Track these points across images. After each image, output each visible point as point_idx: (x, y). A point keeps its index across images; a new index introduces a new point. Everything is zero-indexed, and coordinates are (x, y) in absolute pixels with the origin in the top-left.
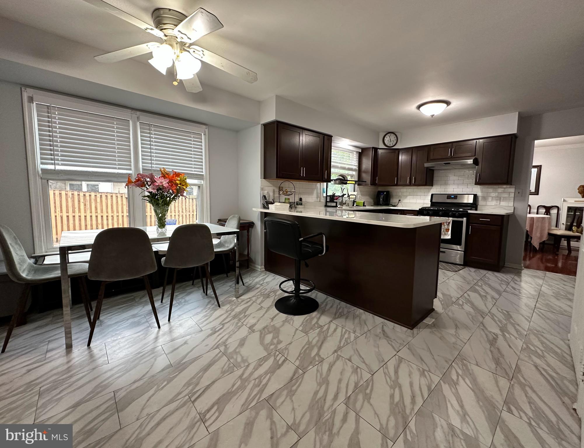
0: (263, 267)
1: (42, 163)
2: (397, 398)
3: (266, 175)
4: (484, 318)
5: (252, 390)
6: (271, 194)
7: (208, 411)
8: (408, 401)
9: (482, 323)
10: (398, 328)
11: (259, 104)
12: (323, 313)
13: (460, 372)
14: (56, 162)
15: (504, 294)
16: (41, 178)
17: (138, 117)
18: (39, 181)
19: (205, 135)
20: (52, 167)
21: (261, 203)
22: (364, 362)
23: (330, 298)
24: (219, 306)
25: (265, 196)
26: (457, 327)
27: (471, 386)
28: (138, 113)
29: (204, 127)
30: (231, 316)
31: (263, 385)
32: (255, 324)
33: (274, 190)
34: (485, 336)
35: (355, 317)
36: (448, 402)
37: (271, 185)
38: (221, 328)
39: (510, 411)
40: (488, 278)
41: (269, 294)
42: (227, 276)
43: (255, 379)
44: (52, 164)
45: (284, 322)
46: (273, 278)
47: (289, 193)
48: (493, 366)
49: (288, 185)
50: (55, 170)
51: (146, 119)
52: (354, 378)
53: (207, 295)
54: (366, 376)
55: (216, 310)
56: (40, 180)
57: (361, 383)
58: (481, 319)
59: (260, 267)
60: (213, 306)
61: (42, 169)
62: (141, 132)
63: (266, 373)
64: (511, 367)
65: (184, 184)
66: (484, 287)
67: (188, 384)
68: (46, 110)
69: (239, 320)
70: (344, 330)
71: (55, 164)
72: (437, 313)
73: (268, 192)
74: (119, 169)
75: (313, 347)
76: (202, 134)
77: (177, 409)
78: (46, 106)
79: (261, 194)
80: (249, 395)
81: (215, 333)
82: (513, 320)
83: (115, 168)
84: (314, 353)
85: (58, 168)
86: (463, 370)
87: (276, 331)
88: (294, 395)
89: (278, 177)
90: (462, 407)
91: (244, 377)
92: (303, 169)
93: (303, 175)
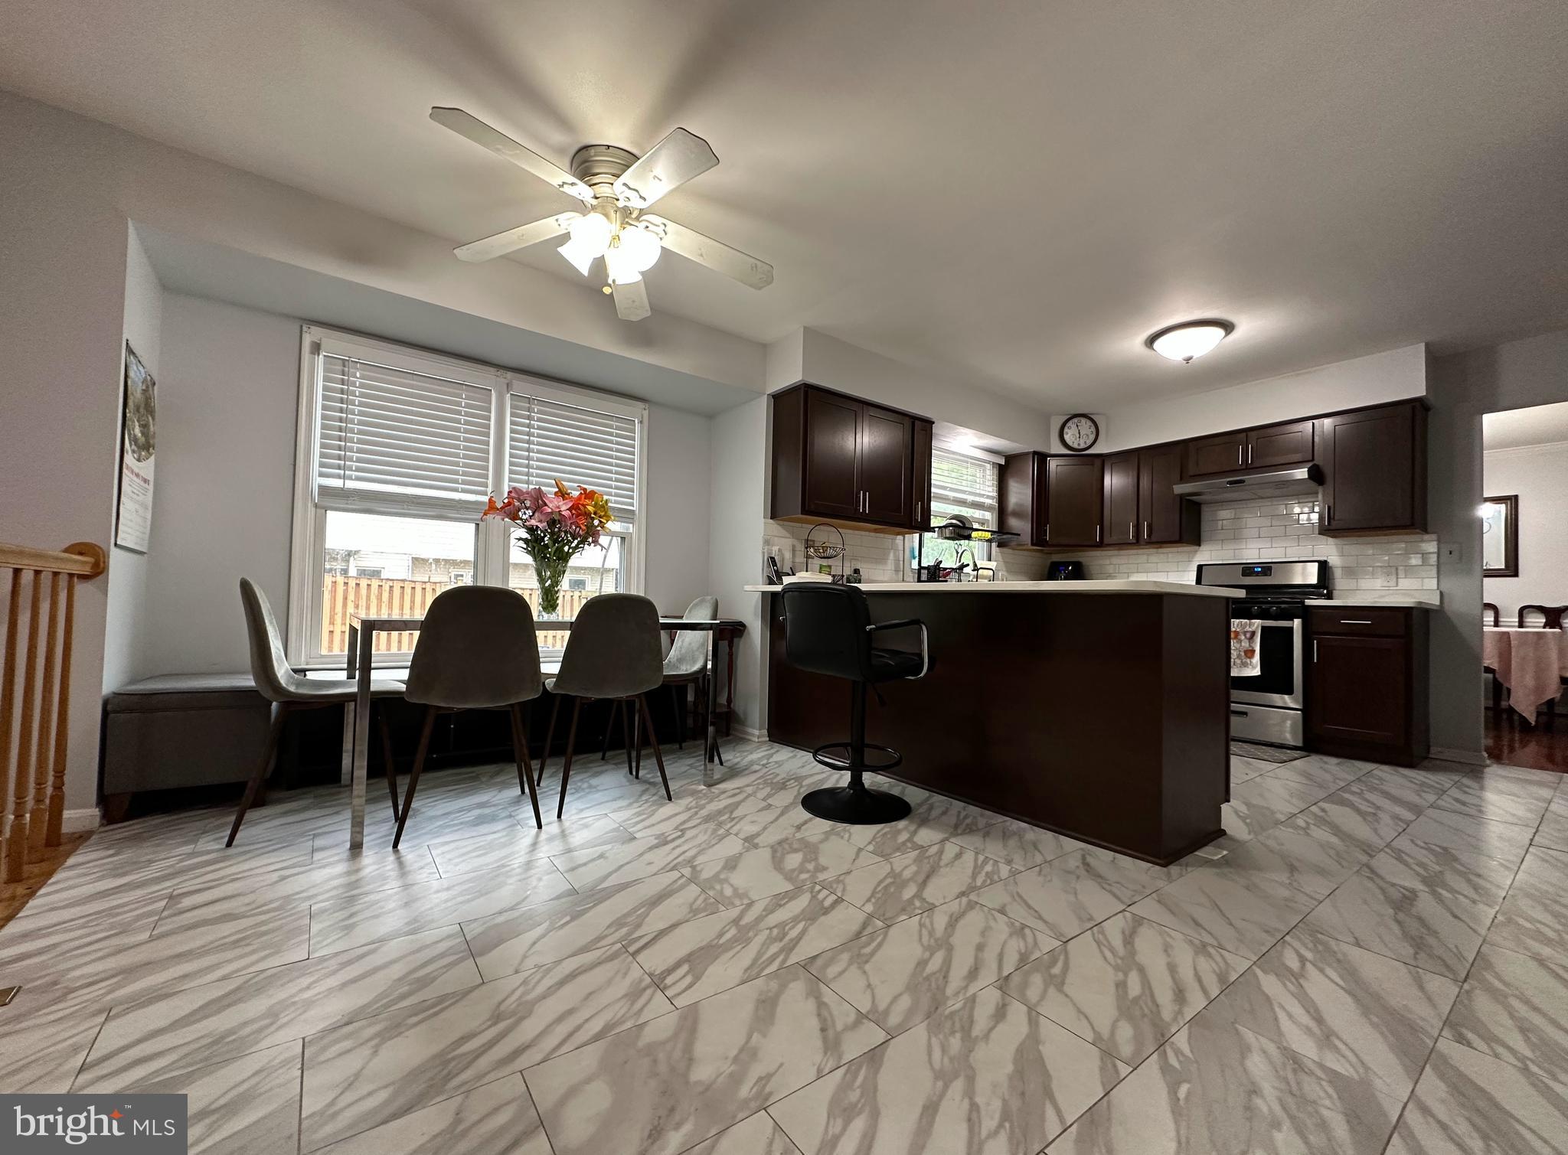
0: (765, 732)
1: (321, 475)
2: (1134, 987)
3: (775, 511)
4: (1371, 856)
5: (765, 945)
6: (788, 555)
7: (670, 971)
8: (1164, 997)
9: (1368, 866)
10: (1125, 861)
11: (764, 350)
12: (924, 822)
13: (1309, 955)
14: (347, 472)
15: (1430, 812)
16: (316, 506)
17: (508, 384)
18: (311, 510)
19: (641, 422)
20: (337, 483)
21: (765, 575)
22: (1040, 918)
23: (937, 798)
24: (670, 799)
25: (773, 559)
26: (1292, 869)
27: (1341, 983)
28: (509, 375)
29: (641, 405)
30: (698, 816)
31: (792, 940)
32: (758, 835)
33: (794, 546)
34: (1377, 891)
35: (1005, 835)
36: (1277, 1009)
37: (788, 535)
38: (679, 837)
39: (1461, 1039)
40: (1380, 779)
41: (784, 783)
42: (681, 748)
43: (771, 929)
44: (339, 477)
45: (827, 835)
46: (791, 755)
47: (830, 552)
48: (1407, 951)
49: (826, 534)
50: (342, 489)
51: (524, 386)
52: (1015, 947)
53: (637, 777)
54: (1048, 943)
55: (662, 805)
56: (313, 509)
57: (1037, 954)
58: (1364, 858)
59: (757, 732)
60: (655, 798)
61: (321, 487)
62: (512, 415)
63: (795, 920)
64: (1461, 957)
65: (603, 514)
66: (1368, 795)
67: (619, 922)
68: (340, 368)
69: (720, 825)
70: (981, 858)
71: (344, 477)
72: (1232, 839)
73: (780, 550)
74: (464, 491)
75: (904, 884)
76: (637, 422)
77: (599, 964)
78: (340, 361)
79: (764, 553)
80: (759, 954)
81: (665, 845)
82: (1463, 865)
83: (456, 490)
84: (909, 892)
85: (351, 484)
86: (1315, 950)
87: (811, 851)
88: (867, 962)
89: (805, 511)
90: (1319, 1020)
91: (743, 923)
92: (864, 495)
93: (864, 510)
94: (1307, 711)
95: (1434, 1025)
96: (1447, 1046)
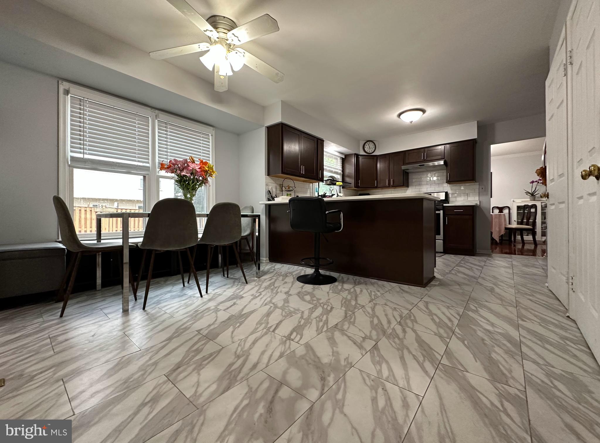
0: (268, 259)
1: (71, 151)
2: (437, 320)
3: (269, 174)
4: (477, 280)
5: (317, 323)
6: (274, 190)
7: (290, 335)
8: (446, 321)
9: (478, 282)
11: (263, 109)
12: (343, 282)
13: (477, 306)
14: (85, 151)
15: (485, 267)
16: (69, 166)
17: (156, 116)
18: (67, 168)
19: (212, 135)
20: (81, 156)
21: (267, 197)
22: (398, 305)
23: (342, 275)
24: (247, 283)
25: (269, 191)
26: (459, 285)
27: (488, 311)
28: (157, 111)
29: (212, 128)
30: (262, 288)
31: (325, 321)
32: (288, 291)
33: (276, 186)
34: (483, 288)
35: (372, 284)
37: (273, 182)
38: (260, 294)
40: (468, 259)
41: (286, 275)
42: (237, 266)
43: (315, 319)
44: (80, 153)
45: (314, 289)
46: (282, 266)
47: (291, 189)
48: (499, 302)
49: (289, 183)
50: (83, 158)
51: (164, 117)
52: (396, 314)
53: (228, 277)
54: (406, 312)
55: (245, 285)
57: (404, 315)
58: (475, 280)
59: (265, 259)
60: (240, 284)
61: (72, 157)
62: (159, 129)
63: (321, 315)
64: (513, 302)
65: (211, 171)
66: (467, 264)
67: (259, 323)
68: (78, 102)
69: (272, 290)
70: (369, 291)
71: (84, 153)
72: (437, 278)
73: (272, 188)
74: (139, 161)
75: (350, 301)
76: (210, 135)
77: (263, 336)
78: (79, 99)
79: (266, 189)
80: (318, 326)
83: (135, 161)
84: (353, 303)
85: (86, 156)
86: (478, 305)
87: (312, 295)
88: (354, 323)
89: (283, 173)
90: (488, 320)
91: (305, 317)
92: (303, 167)
93: (303, 173)
94: (444, 240)
95: (516, 318)
96: (521, 322)
